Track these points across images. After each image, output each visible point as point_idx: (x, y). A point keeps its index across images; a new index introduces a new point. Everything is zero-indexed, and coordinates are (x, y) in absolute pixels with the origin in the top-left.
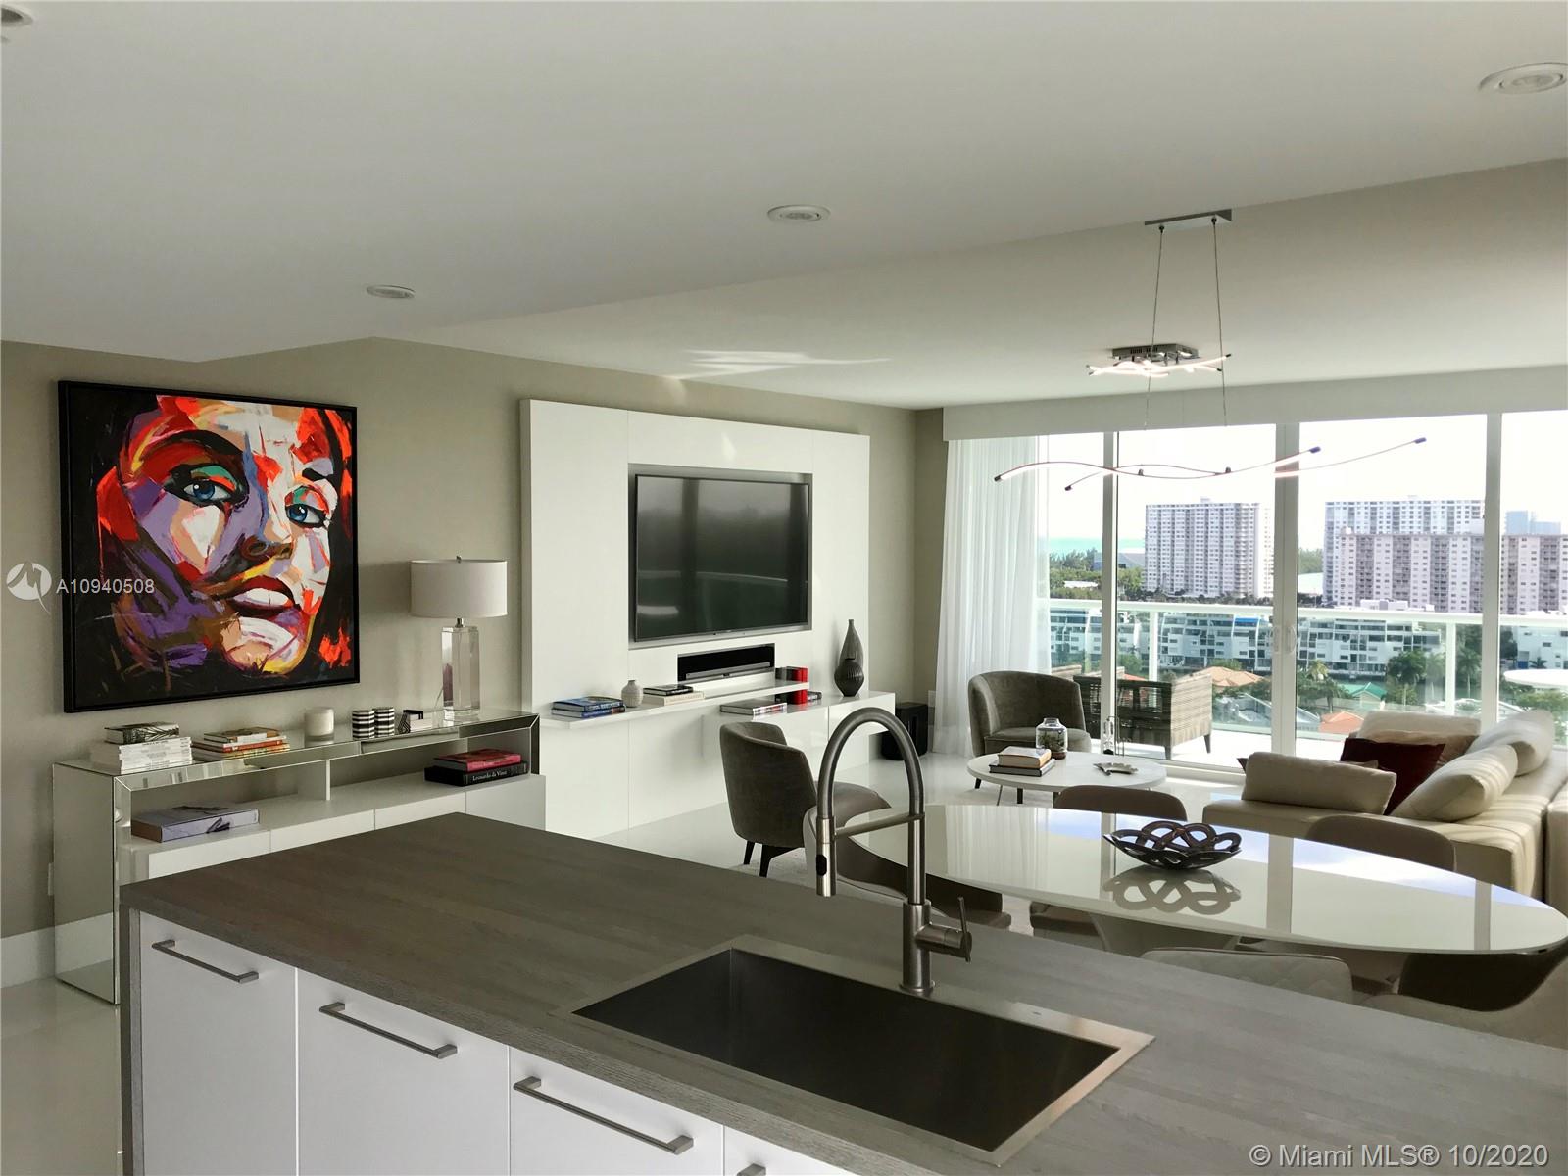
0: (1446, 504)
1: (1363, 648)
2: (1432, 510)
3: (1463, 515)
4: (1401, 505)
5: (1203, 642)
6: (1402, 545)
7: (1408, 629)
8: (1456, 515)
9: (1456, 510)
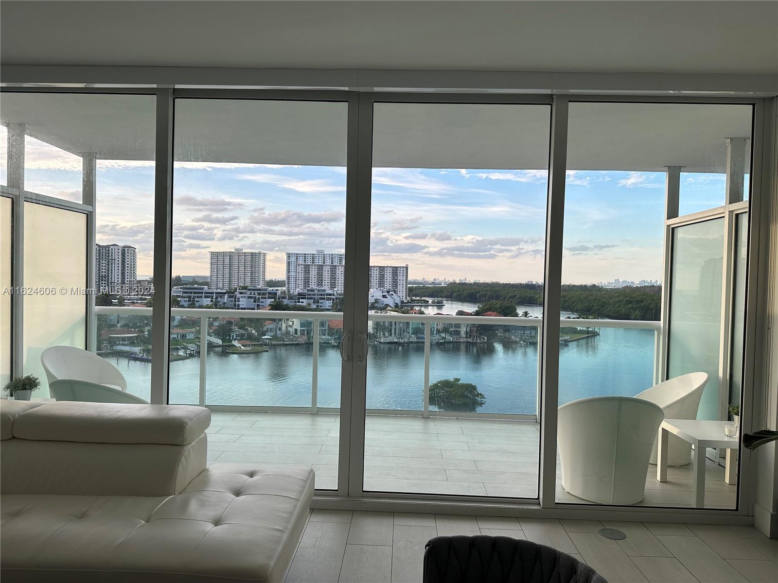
0: (330, 256)
1: (318, 303)
2: (326, 258)
3: (336, 260)
4: (315, 256)
5: (255, 302)
6: (320, 268)
7: (334, 295)
8: (334, 260)
9: (334, 258)
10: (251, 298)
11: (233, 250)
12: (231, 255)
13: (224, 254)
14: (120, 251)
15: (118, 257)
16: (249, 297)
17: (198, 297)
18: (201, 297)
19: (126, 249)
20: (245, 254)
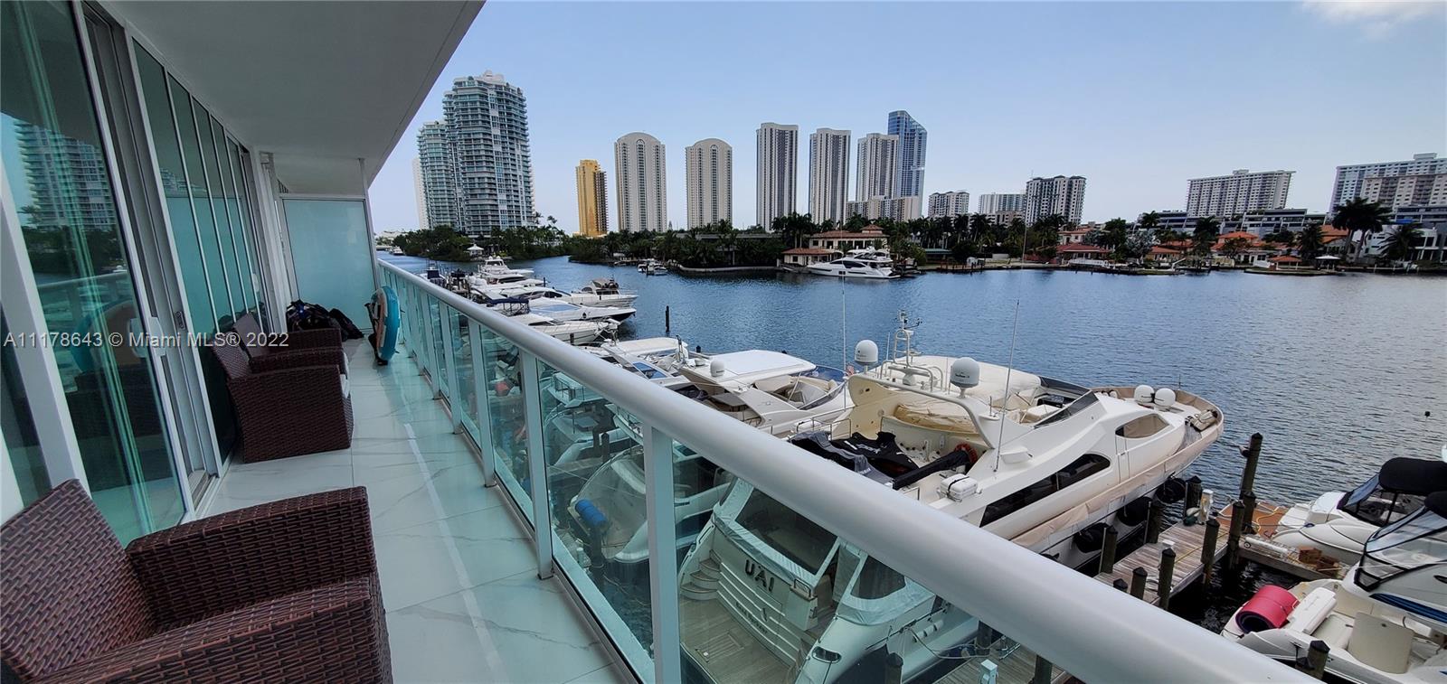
10: (1272, 225)
11: (1232, 174)
12: (1224, 182)
13: (1212, 181)
14: (1066, 184)
15: (1062, 191)
16: (1264, 225)
17: (1176, 226)
18: (1181, 226)
19: (1074, 181)
20: (1252, 178)
